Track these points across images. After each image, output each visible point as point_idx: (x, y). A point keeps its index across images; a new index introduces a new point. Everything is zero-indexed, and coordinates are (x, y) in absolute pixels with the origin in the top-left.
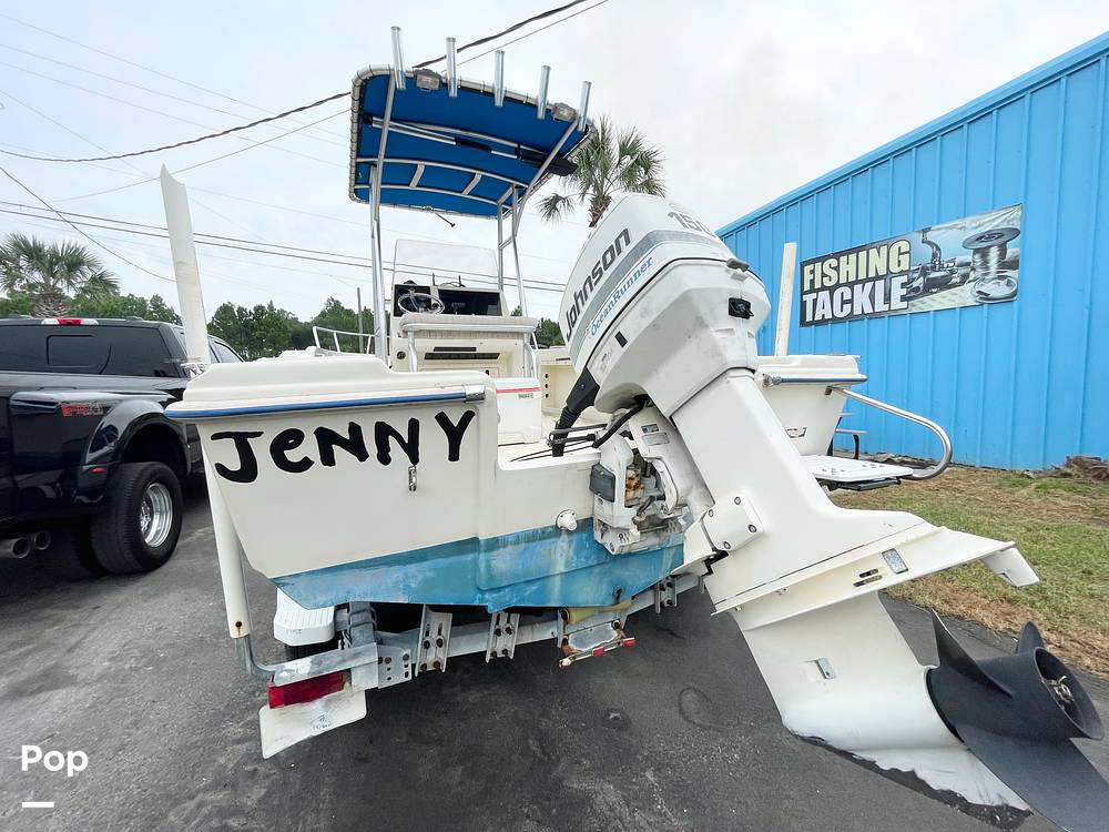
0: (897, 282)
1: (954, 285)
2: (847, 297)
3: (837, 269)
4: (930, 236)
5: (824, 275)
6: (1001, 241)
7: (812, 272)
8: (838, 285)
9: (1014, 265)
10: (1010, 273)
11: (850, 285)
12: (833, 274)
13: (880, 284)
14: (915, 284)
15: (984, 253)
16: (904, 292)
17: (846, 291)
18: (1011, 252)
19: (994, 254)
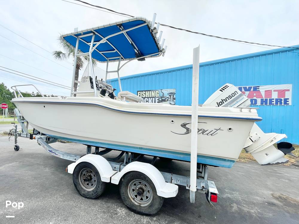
0: (157, 99)
1: (166, 101)
2: (147, 100)
3: (145, 94)
4: (162, 91)
5: (142, 95)
6: (173, 94)
7: (140, 93)
8: (145, 97)
9: (175, 99)
10: (174, 100)
11: (148, 98)
12: (144, 95)
13: (154, 99)
14: (160, 100)
15: (170, 96)
16: (158, 101)
17: (147, 99)
18: (174, 97)
19: (172, 96)
